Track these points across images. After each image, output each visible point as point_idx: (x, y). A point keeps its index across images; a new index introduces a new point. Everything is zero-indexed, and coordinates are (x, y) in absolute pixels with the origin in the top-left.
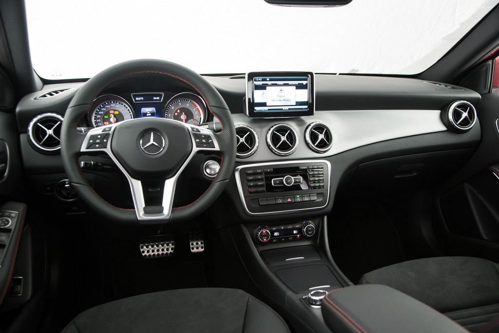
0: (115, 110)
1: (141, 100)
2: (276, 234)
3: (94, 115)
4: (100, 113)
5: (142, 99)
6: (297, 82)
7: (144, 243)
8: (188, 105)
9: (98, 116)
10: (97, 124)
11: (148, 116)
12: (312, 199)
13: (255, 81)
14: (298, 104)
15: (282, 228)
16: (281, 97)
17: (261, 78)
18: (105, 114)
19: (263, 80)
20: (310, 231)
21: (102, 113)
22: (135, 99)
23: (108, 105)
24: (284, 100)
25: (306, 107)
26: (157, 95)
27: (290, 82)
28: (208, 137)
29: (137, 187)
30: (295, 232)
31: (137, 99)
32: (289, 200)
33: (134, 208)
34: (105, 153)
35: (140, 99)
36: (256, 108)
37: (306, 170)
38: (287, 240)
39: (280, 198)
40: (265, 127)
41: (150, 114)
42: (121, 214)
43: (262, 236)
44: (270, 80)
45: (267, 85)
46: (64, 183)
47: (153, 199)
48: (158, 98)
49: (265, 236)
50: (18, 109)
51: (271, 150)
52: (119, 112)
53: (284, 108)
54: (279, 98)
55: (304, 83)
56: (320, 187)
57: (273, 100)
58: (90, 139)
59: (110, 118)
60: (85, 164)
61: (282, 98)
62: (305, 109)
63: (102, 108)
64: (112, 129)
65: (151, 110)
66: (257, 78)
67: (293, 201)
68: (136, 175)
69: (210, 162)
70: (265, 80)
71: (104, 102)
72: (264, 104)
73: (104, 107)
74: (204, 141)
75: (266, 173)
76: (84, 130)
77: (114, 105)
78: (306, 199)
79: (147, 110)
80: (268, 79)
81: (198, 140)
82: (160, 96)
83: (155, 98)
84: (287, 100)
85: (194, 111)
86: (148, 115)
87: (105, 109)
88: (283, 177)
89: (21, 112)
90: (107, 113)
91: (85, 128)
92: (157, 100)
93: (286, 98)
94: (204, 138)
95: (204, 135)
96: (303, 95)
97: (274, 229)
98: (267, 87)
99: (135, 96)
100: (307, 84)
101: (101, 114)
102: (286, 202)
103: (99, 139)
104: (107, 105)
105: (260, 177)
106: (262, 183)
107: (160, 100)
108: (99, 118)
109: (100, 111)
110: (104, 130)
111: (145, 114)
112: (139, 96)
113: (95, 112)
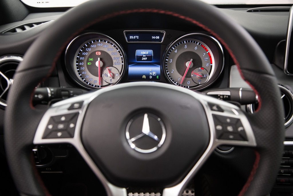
0: (102, 52)
1: (136, 40)
3: (76, 56)
5: (137, 37)
8: (196, 48)
9: (81, 58)
10: (80, 69)
11: (144, 60)
18: (90, 56)
21: (87, 54)
22: (128, 38)
23: (94, 44)
26: (156, 34)
28: (236, 122)
31: (131, 37)
35: (135, 37)
41: (146, 58)
48: (158, 37)
52: (107, 53)
58: (49, 124)
59: (95, 61)
63: (87, 47)
65: (147, 53)
71: (90, 40)
73: (89, 47)
74: (230, 129)
76: (51, 92)
77: (101, 45)
79: (143, 53)
81: (219, 127)
82: (161, 35)
83: (154, 38)
85: (203, 56)
86: (143, 59)
87: (90, 50)
90: (93, 55)
91: (52, 90)
92: (156, 40)
94: (229, 124)
95: (230, 119)
99: (128, 34)
101: (85, 56)
103: (62, 122)
104: (92, 44)
107: (160, 40)
108: (82, 61)
109: (84, 52)
110: (71, 107)
111: (140, 58)
112: (133, 34)
113: (77, 53)
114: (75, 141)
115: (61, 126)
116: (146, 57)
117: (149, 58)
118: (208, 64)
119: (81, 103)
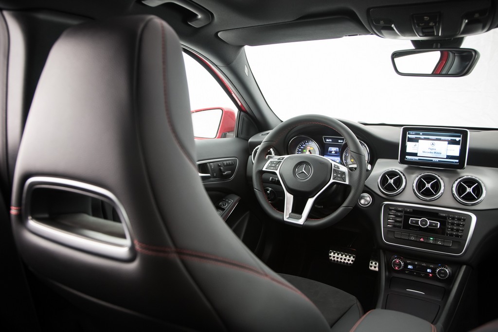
0: (311, 147)
1: (330, 142)
2: (410, 267)
3: (297, 149)
4: (301, 147)
5: (331, 140)
6: (450, 138)
7: (333, 250)
12: (446, 244)
13: (409, 134)
14: (448, 157)
15: (416, 263)
16: (432, 149)
17: (414, 132)
19: (416, 134)
20: (442, 273)
21: (303, 148)
22: (325, 140)
23: (307, 143)
24: (435, 153)
25: (457, 161)
26: (341, 139)
27: (442, 138)
29: (289, 199)
30: (429, 270)
31: (327, 140)
32: (422, 240)
33: (283, 212)
34: (275, 173)
35: (329, 140)
36: (407, 157)
37: (445, 218)
38: (418, 275)
39: (414, 236)
40: (413, 173)
42: (275, 214)
43: (395, 264)
44: (423, 135)
45: (420, 138)
46: (268, 190)
47: (298, 209)
48: (342, 141)
49: (397, 265)
50: (249, 141)
51: (415, 193)
52: (313, 148)
53: (434, 159)
54: (430, 151)
55: (458, 139)
56: (457, 236)
57: (424, 152)
58: (269, 163)
59: (306, 151)
60: (272, 179)
61: (433, 151)
62: (456, 162)
65: (335, 150)
66: (411, 132)
67: (426, 241)
68: (290, 191)
69: (366, 195)
70: (419, 134)
71: (305, 141)
72: (415, 155)
73: (304, 144)
74: (339, 175)
75: (406, 212)
77: (311, 143)
78: (439, 243)
79: (333, 149)
80: (421, 134)
81: (335, 175)
83: (339, 141)
84: (438, 153)
88: (420, 218)
89: (251, 142)
90: (305, 148)
92: (340, 143)
93: (437, 151)
94: (340, 174)
95: (341, 171)
96: (455, 150)
97: (408, 262)
98: (420, 141)
99: (325, 138)
100: (460, 140)
101: (302, 149)
102: (418, 240)
105: (399, 214)
106: (400, 220)
107: (343, 143)
108: (300, 151)
110: (279, 159)
111: (331, 152)
112: (328, 138)
113: (298, 147)
114: (277, 172)
115: (273, 165)
116: (334, 152)
117: (336, 152)
119: (283, 158)
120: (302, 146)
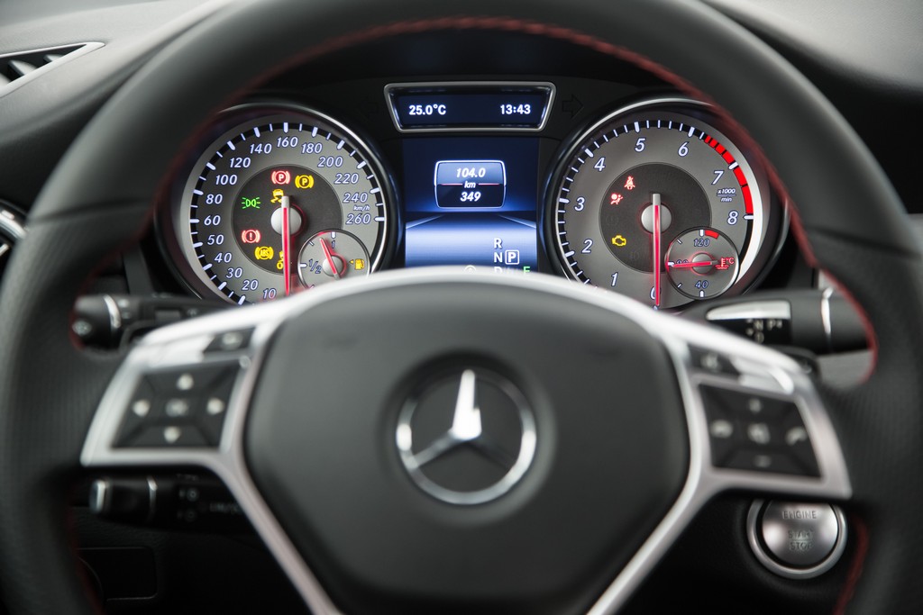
0: (296, 171)
1: (435, 119)
3: (191, 190)
4: (221, 180)
5: (441, 109)
8: (682, 151)
9: (210, 199)
10: (205, 241)
11: (468, 204)
18: (248, 191)
21: (233, 180)
22: (403, 112)
23: (262, 140)
26: (516, 97)
28: (782, 412)
31: (415, 110)
35: (429, 110)
41: (478, 195)
48: (525, 109)
52: (317, 178)
58: (137, 396)
59: (270, 208)
63: (235, 154)
64: (261, 336)
65: (482, 172)
71: (245, 126)
73: (243, 152)
74: (759, 433)
77: (294, 142)
79: (465, 172)
81: (723, 428)
82: (538, 99)
83: (507, 109)
85: (714, 181)
86: (465, 197)
87: (246, 162)
90: (259, 184)
91: (124, 303)
92: (516, 119)
94: (758, 419)
95: (760, 397)
99: (403, 99)
101: (225, 190)
103: (182, 395)
104: (257, 141)
107: (534, 119)
108: (213, 210)
109: (220, 171)
110: (215, 346)
111: (452, 194)
112: (424, 97)
113: (195, 176)
115: (177, 408)
116: (478, 188)
117: (490, 193)
118: (734, 215)
119: (246, 334)
120: (224, 169)
